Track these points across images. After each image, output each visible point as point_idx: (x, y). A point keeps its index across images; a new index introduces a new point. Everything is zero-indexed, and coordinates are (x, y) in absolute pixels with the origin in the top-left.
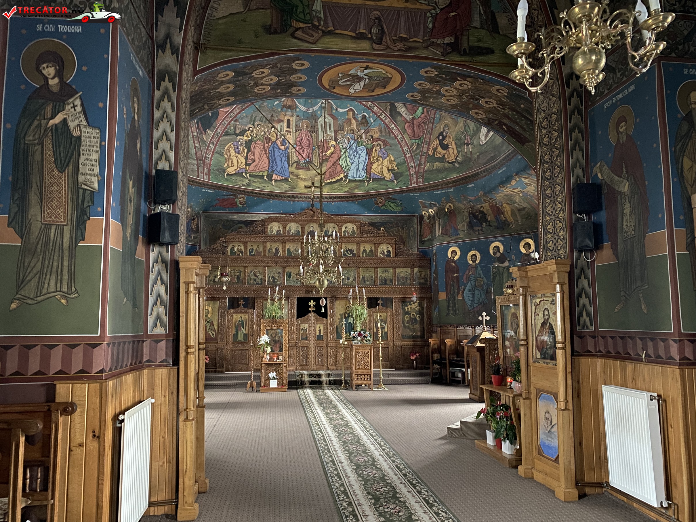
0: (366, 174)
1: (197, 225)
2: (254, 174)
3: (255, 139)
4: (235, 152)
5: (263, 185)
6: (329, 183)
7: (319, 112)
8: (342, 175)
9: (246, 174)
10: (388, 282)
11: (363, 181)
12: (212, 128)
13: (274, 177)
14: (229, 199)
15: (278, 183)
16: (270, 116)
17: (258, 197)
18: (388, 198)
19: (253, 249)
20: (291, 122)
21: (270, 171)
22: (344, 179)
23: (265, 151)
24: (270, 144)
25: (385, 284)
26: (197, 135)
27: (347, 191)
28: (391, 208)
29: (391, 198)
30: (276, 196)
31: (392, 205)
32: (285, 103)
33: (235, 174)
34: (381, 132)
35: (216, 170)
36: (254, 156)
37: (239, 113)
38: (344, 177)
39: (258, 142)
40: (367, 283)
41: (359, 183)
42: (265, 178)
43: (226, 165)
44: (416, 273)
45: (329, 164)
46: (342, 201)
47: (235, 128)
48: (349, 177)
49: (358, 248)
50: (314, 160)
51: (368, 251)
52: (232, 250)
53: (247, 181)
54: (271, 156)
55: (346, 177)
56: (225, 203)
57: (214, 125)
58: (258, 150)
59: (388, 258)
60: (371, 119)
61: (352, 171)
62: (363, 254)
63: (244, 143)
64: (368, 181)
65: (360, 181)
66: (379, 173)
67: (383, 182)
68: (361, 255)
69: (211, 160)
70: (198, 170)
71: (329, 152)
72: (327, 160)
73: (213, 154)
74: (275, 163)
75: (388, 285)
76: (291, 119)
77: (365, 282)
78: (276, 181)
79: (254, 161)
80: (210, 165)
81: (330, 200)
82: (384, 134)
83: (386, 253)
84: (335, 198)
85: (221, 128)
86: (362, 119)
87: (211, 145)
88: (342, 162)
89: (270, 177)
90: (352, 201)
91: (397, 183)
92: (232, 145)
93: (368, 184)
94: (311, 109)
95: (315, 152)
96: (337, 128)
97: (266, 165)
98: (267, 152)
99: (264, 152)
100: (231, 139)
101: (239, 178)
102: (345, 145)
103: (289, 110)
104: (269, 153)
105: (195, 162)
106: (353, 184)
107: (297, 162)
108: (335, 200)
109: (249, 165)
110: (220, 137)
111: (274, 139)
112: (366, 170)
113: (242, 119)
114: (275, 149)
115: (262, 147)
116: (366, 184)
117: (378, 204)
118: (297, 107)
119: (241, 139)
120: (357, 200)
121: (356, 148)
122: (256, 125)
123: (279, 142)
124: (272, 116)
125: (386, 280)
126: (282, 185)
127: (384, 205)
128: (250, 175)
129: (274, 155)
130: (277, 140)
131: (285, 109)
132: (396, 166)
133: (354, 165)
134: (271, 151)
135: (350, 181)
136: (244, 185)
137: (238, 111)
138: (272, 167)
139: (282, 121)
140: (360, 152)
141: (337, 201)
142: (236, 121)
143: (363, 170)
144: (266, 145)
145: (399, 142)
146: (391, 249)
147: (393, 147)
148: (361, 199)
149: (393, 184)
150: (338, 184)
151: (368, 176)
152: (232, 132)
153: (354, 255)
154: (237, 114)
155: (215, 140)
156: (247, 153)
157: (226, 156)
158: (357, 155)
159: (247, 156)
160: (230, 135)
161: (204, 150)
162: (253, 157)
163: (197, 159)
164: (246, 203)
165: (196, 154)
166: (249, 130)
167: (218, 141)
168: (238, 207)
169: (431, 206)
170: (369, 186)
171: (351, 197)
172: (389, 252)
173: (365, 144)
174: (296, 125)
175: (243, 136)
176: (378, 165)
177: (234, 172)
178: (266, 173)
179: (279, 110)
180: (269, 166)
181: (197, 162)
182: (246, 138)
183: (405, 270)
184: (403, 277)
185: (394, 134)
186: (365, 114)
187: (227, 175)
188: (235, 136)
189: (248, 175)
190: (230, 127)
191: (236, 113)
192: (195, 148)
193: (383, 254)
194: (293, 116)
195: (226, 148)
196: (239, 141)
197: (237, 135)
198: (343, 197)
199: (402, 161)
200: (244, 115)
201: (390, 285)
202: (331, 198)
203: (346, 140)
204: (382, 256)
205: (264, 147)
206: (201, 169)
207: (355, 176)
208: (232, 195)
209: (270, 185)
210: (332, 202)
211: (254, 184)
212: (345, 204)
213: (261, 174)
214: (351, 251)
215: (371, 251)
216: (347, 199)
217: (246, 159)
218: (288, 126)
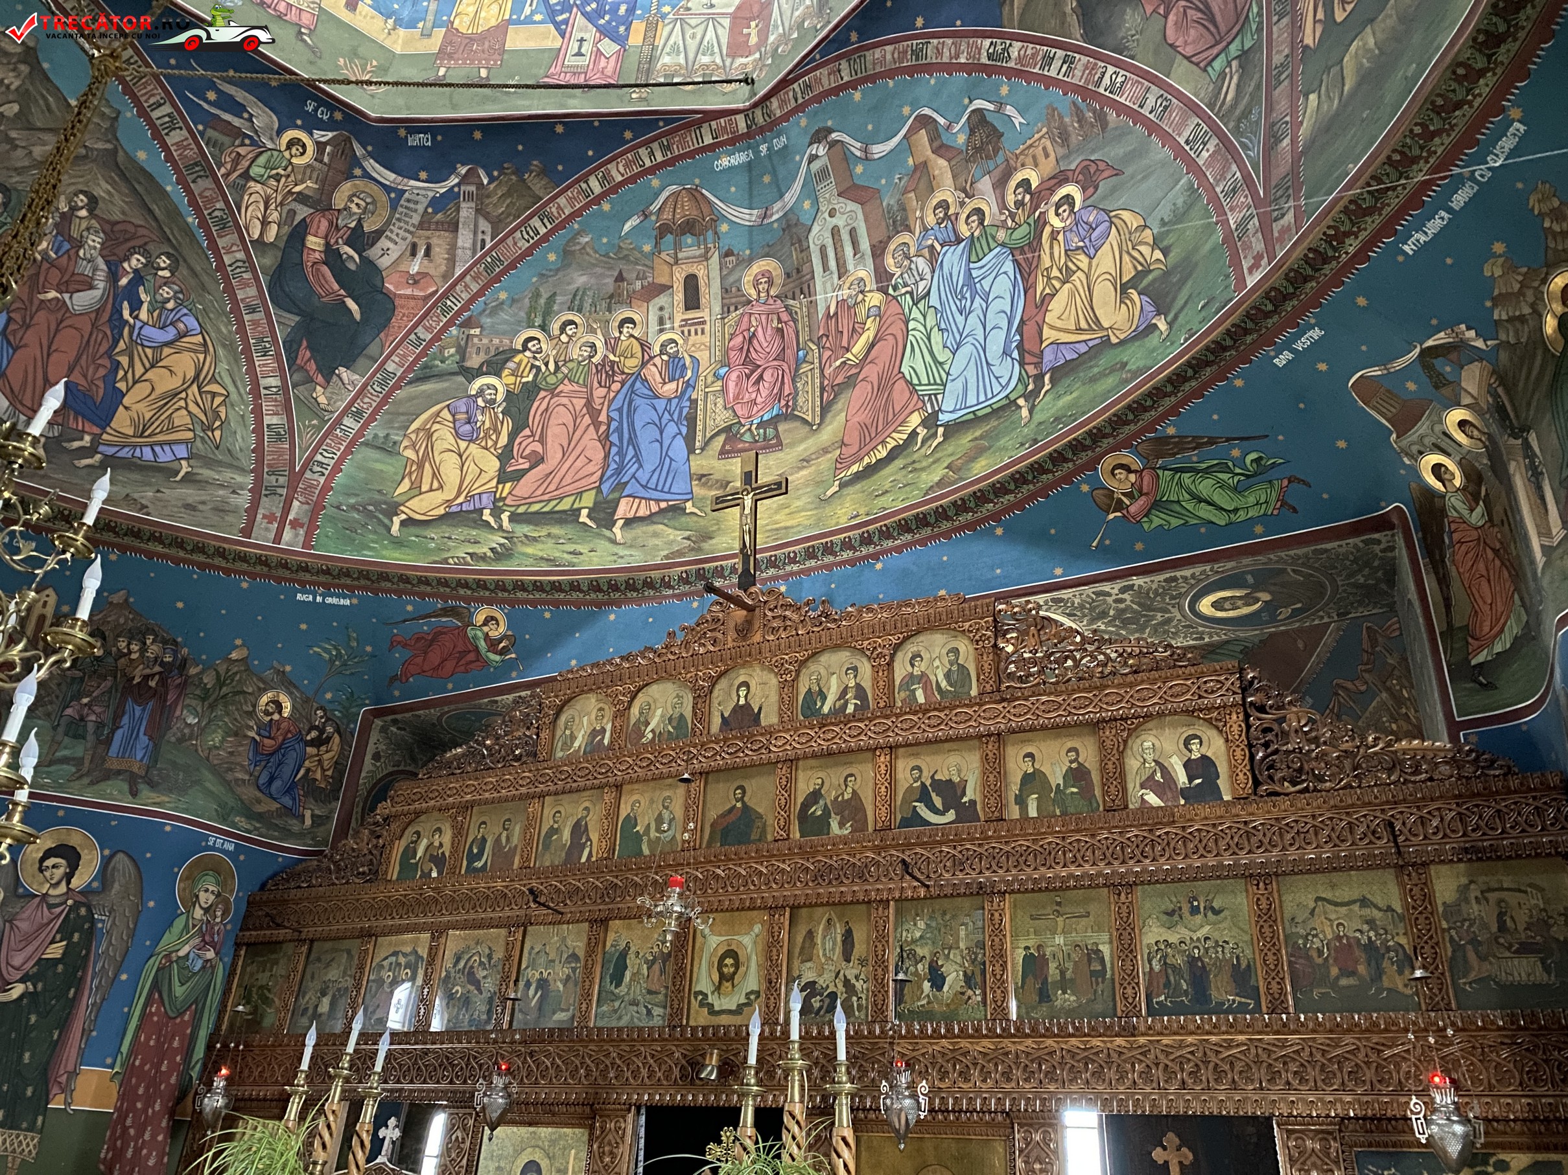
0: (1022, 364)
1: (338, 765)
2: (535, 508)
3: (552, 380)
4: (458, 435)
5: (570, 547)
6: (858, 477)
7: (807, 205)
8: (915, 420)
9: (496, 512)
10: (1222, 992)
11: (1011, 404)
12: (361, 362)
13: (625, 509)
14: (438, 634)
15: (639, 530)
16: (610, 281)
17: (556, 604)
18: (1163, 447)
19: (484, 840)
20: (702, 283)
21: (605, 488)
22: (922, 432)
23: (594, 413)
24: (616, 386)
25: (1201, 1000)
26: (284, 387)
27: (940, 484)
28: (1205, 512)
29: (1180, 444)
30: (631, 586)
31: (1205, 487)
32: (667, 215)
33: (441, 517)
34: (1063, 137)
35: (353, 507)
36: (542, 441)
37: (481, 293)
38: (924, 423)
39: (566, 387)
40: (1066, 999)
41: (994, 423)
42: (583, 518)
43: (406, 485)
44: (1451, 911)
45: (860, 394)
46: (923, 542)
47: (462, 352)
48: (943, 418)
49: (994, 768)
50: (800, 401)
51: (1056, 777)
52: (410, 852)
53: (497, 540)
54: (619, 430)
55: (930, 421)
56: (434, 657)
57: (373, 349)
58: (562, 416)
59: (1204, 810)
60: (1009, 110)
61: (959, 384)
62: (1021, 801)
63: (500, 397)
64: (1030, 396)
65: (996, 412)
66: (1079, 330)
67: (1104, 361)
68: (1014, 812)
69: (337, 469)
70: (252, 511)
71: (859, 347)
72: (850, 382)
73: (348, 451)
74: (631, 452)
75: (1219, 1009)
76: (701, 272)
77: (1044, 996)
78: (629, 522)
79: (537, 460)
80: (327, 488)
81: (864, 551)
82: (1075, 139)
83: (1182, 778)
84: (886, 534)
85: (404, 356)
86: (972, 132)
87: (348, 421)
88: (914, 365)
89: (604, 513)
90: (971, 526)
91: (1170, 324)
92: (446, 414)
93: (1031, 412)
94: (778, 205)
95: (805, 368)
96: (881, 234)
97: (591, 468)
98: (603, 418)
99: (587, 420)
100: (444, 390)
101: (460, 533)
102: (922, 285)
103: (689, 240)
104: (610, 419)
105: (249, 481)
106: (965, 441)
107: (727, 429)
108: (889, 543)
109: (519, 475)
110: (397, 386)
111: (631, 364)
112: (1020, 347)
113: (494, 312)
114: (638, 401)
115: (579, 403)
116: (1025, 412)
117: (1119, 506)
118: (718, 218)
119: (489, 386)
120: (996, 517)
121: (969, 271)
122: (555, 327)
123: (652, 373)
124: (620, 278)
125: (1198, 973)
126: (656, 535)
127: (1157, 505)
128: (513, 518)
129: (632, 425)
130: (644, 364)
131: (669, 238)
132: (1155, 245)
133: (966, 350)
134: (620, 410)
135: (953, 429)
136: (483, 558)
137: (475, 287)
138: (619, 471)
139: (665, 288)
140: (986, 284)
141: (899, 549)
142: (468, 324)
143: (1006, 353)
144: (600, 392)
145: (1152, 128)
146: (1214, 746)
147: (1129, 171)
148: (1020, 505)
149: (1153, 340)
150: (899, 463)
151: (1032, 370)
152: (450, 365)
153: (967, 813)
154: (472, 300)
155: (368, 404)
156: (512, 436)
157: (410, 454)
158: (978, 299)
159: (509, 447)
160: (440, 376)
161: (305, 438)
162: (538, 447)
163: (258, 472)
164: (513, 640)
165: (259, 450)
166: (525, 348)
167: (384, 401)
168: (486, 663)
169: (1439, 382)
170: (1038, 417)
171: (961, 507)
172: (1201, 768)
173: (1001, 235)
174: (726, 290)
175: (498, 374)
176: (1072, 295)
177: (441, 511)
178: (588, 500)
179: (647, 248)
180: (605, 466)
181: (259, 480)
182: (511, 380)
183: (1350, 887)
184: (1344, 949)
185: (1121, 109)
186: (978, 104)
187: (403, 523)
188: (461, 379)
189: (505, 517)
190: (442, 349)
191: (465, 296)
192: (259, 430)
193: (1165, 786)
194: (706, 257)
195: (414, 427)
196: (481, 392)
197: (471, 374)
198: (922, 521)
199: (1180, 202)
200: (503, 296)
201: (1242, 1009)
202: (867, 540)
203: (922, 264)
204: (1153, 799)
205: (589, 403)
206: (269, 505)
207: (972, 400)
208: (445, 612)
209: (602, 545)
210: (876, 557)
211: (529, 550)
212: (941, 553)
213: (565, 505)
214: (951, 791)
215: (1078, 774)
216: (946, 525)
217: (505, 456)
218: (692, 301)
